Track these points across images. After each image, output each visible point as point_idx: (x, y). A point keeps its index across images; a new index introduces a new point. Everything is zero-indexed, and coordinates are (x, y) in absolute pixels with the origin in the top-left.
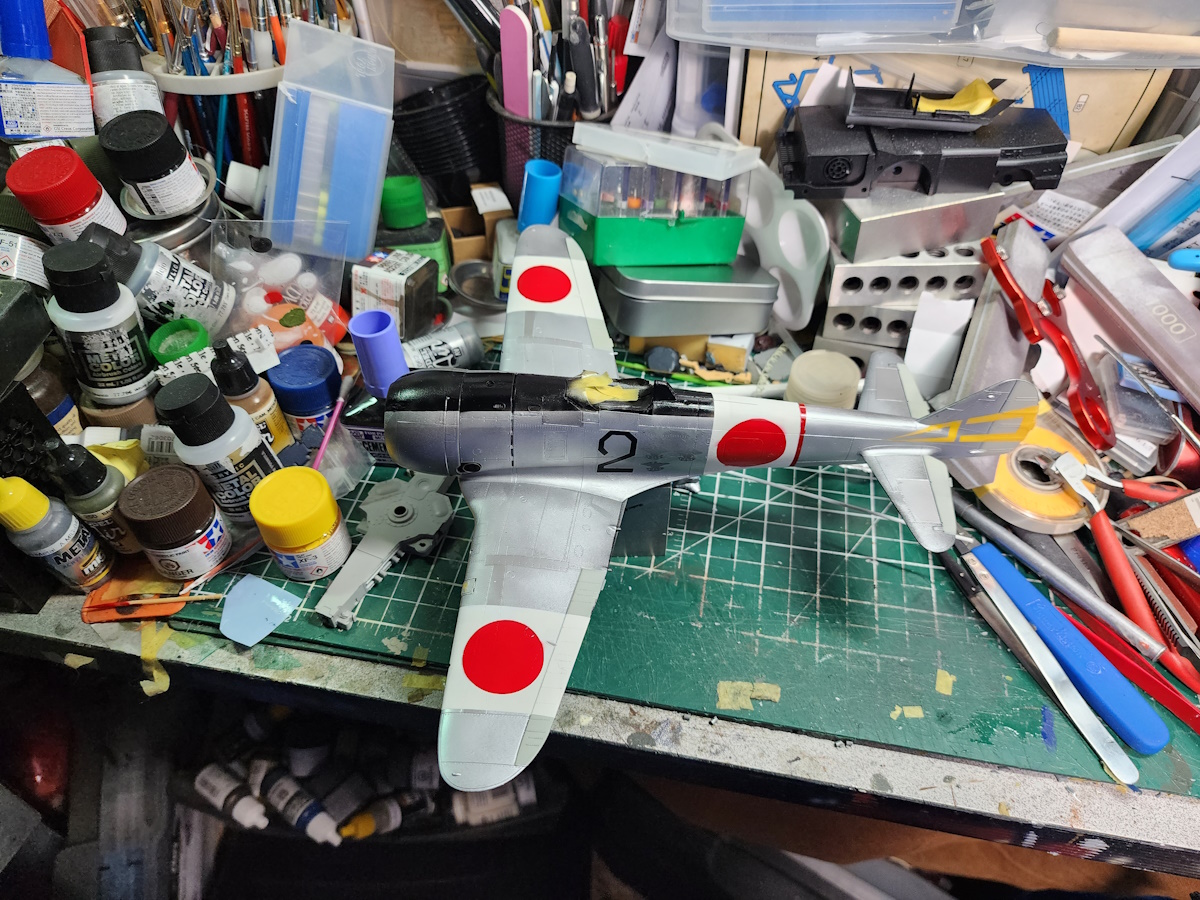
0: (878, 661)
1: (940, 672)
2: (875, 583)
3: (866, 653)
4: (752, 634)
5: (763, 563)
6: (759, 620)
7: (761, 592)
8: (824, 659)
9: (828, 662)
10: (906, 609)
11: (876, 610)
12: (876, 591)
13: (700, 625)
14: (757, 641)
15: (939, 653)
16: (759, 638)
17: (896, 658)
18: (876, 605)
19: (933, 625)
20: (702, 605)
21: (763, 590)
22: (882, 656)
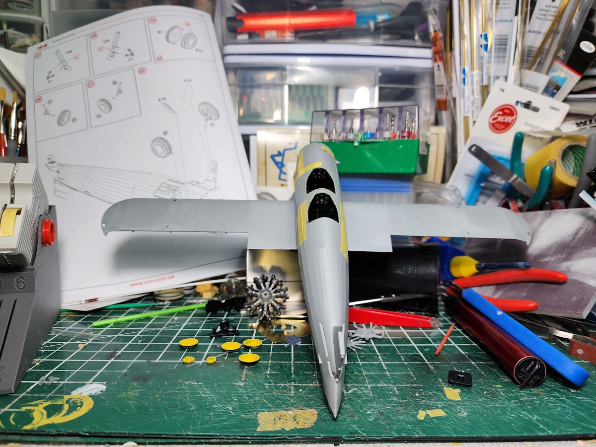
0: (395, 388)
1: (445, 389)
2: (378, 354)
3: (384, 385)
4: (288, 385)
5: (292, 352)
6: (293, 377)
7: (292, 364)
8: (350, 391)
9: (354, 393)
10: (406, 363)
11: (384, 365)
12: (380, 357)
13: (242, 384)
14: (292, 388)
15: (440, 380)
16: (294, 386)
17: (409, 385)
18: (383, 363)
19: (429, 368)
20: (244, 374)
21: (294, 363)
22: (397, 385)
